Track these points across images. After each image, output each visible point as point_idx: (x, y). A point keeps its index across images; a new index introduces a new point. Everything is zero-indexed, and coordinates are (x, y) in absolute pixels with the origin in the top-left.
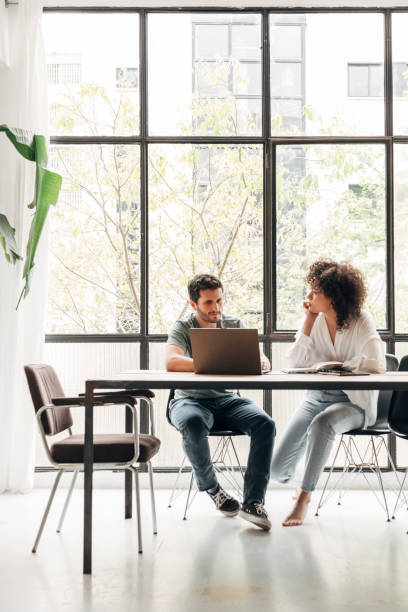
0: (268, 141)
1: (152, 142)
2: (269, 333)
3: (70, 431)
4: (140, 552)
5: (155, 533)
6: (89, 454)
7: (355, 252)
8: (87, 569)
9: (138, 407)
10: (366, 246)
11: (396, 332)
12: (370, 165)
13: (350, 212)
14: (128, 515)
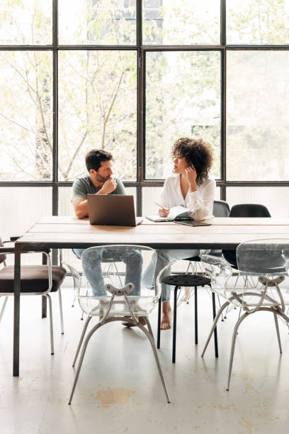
0: (140, 49)
1: (61, 49)
2: (140, 181)
3: (5, 263)
4: (53, 354)
5: (63, 334)
6: (17, 287)
7: (195, 91)
8: (16, 373)
9: (51, 254)
10: (202, 88)
11: (227, 180)
12: (206, 32)
13: (192, 64)
14: (44, 316)
